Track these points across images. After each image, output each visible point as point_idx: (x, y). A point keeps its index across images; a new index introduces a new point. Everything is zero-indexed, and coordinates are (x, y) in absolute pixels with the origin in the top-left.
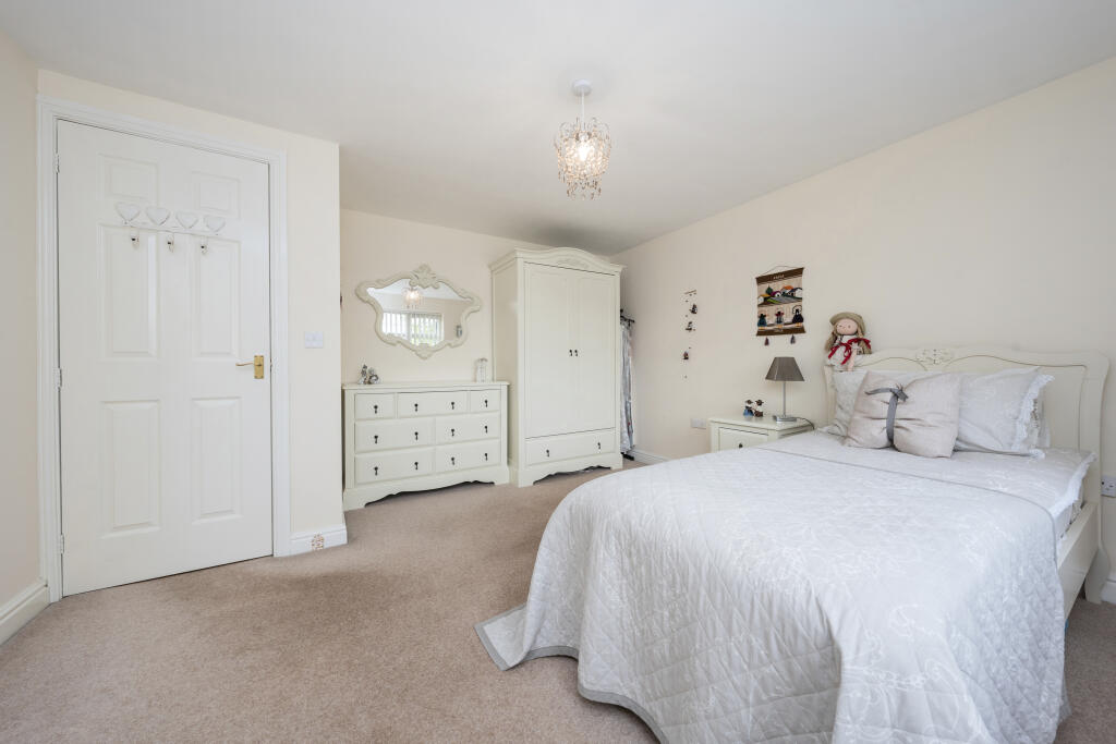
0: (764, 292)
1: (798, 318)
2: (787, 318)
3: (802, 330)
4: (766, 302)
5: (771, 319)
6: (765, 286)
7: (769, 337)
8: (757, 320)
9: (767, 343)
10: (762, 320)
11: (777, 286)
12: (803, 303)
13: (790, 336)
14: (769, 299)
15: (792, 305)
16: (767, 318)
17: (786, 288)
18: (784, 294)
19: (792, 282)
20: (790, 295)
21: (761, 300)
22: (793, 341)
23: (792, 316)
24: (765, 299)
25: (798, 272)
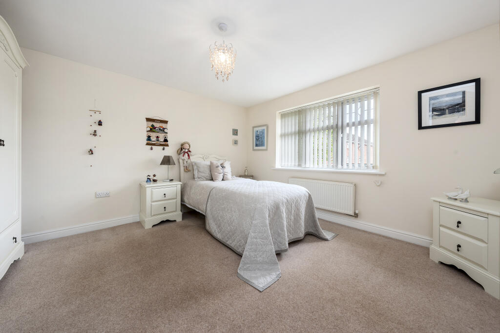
0: (150, 126)
1: (166, 140)
2: (162, 139)
3: (167, 145)
4: (151, 130)
5: (153, 139)
6: (151, 123)
7: (153, 147)
8: (146, 138)
9: (152, 149)
10: (149, 138)
11: (157, 125)
12: (168, 135)
13: (163, 147)
14: (153, 129)
15: (163, 135)
16: (151, 138)
17: (161, 127)
18: (160, 129)
19: (164, 125)
20: (163, 130)
21: (149, 129)
22: (164, 149)
23: (163, 139)
24: (151, 129)
25: (166, 122)
